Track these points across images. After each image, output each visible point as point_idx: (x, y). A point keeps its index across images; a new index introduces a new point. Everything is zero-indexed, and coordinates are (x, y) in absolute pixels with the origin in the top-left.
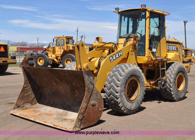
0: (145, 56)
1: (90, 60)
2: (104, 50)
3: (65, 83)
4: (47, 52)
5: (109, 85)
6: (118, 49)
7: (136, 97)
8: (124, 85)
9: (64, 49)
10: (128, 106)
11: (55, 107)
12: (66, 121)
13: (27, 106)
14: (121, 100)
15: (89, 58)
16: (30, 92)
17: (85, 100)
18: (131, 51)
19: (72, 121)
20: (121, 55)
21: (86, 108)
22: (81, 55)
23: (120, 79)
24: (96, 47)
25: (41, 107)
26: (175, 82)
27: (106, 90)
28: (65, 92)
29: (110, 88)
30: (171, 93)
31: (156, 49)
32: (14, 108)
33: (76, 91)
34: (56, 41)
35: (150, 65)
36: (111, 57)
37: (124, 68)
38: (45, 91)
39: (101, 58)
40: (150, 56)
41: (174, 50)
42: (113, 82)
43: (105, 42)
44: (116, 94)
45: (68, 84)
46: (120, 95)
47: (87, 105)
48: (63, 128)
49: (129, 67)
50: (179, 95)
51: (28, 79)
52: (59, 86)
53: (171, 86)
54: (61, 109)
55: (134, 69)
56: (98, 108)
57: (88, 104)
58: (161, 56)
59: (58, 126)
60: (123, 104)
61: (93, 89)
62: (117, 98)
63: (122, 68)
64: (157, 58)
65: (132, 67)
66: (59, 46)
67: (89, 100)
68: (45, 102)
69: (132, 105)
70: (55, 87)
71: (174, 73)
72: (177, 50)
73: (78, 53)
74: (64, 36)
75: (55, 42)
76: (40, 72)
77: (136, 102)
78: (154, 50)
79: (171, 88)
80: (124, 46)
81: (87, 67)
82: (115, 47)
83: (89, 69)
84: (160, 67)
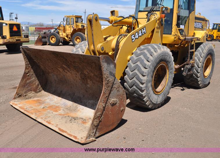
0: (171, 34)
1: (105, 39)
2: (123, 25)
3: (74, 70)
4: (58, 31)
5: (131, 73)
6: (140, 26)
7: (163, 88)
8: (152, 73)
9: (74, 28)
10: (154, 99)
11: (62, 98)
12: (75, 121)
13: (30, 95)
14: (146, 92)
15: (104, 37)
16: (34, 78)
17: (102, 97)
18: (157, 28)
19: (84, 121)
20: (144, 32)
21: (104, 110)
22: (94, 32)
23: (148, 66)
24: (113, 22)
25: (46, 96)
26: (203, 67)
27: (127, 79)
28: (74, 80)
29: (132, 77)
30: (198, 80)
31: (184, 26)
32: (15, 98)
33: (89, 80)
34: (67, 20)
35: (176, 46)
36: (133, 35)
37: (152, 50)
38: (51, 76)
39: (120, 37)
40: (177, 34)
41: (199, 28)
42: (137, 69)
43: (123, 16)
44: (141, 86)
45: (78, 72)
46: (146, 87)
47: (106, 105)
48: (71, 135)
49: (158, 49)
50: (205, 81)
51: (30, 63)
52: (66, 72)
53: (199, 71)
54: (70, 100)
55: (165, 51)
56: (120, 107)
57: (106, 103)
58: (189, 35)
59: (66, 132)
60: (149, 98)
61: (114, 82)
62: (142, 91)
63: (149, 51)
64: (186, 37)
65: (162, 50)
66: (69, 25)
67: (108, 99)
68: (52, 89)
69: (158, 98)
70: (61, 74)
71: (203, 56)
72: (202, 27)
73: (91, 29)
74: (73, 15)
75: (65, 21)
76: (42, 55)
77: (162, 93)
78: (182, 27)
79: (198, 74)
80: (148, 21)
81: (102, 48)
82: (135, 22)
83: (105, 51)
84: (189, 49)
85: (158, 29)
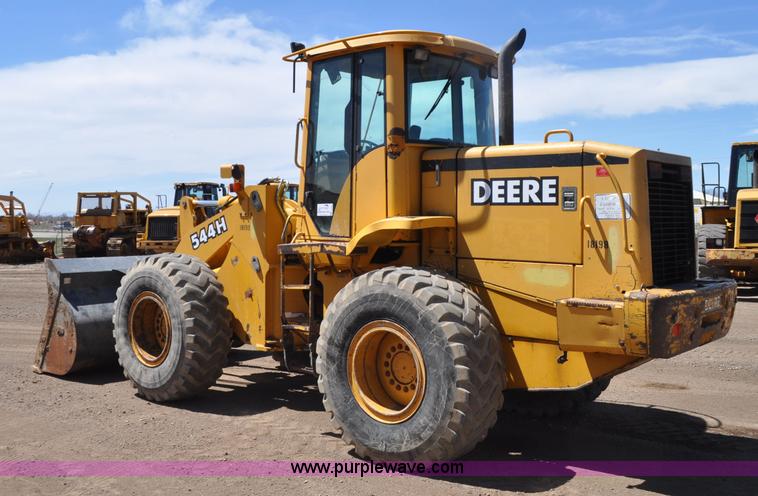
18: (242, 217)
31: (331, 205)
36: (194, 234)
41: (532, 203)
56: (68, 344)
61: (58, 299)
72: (567, 198)
78: (324, 209)
85: (246, 221)
